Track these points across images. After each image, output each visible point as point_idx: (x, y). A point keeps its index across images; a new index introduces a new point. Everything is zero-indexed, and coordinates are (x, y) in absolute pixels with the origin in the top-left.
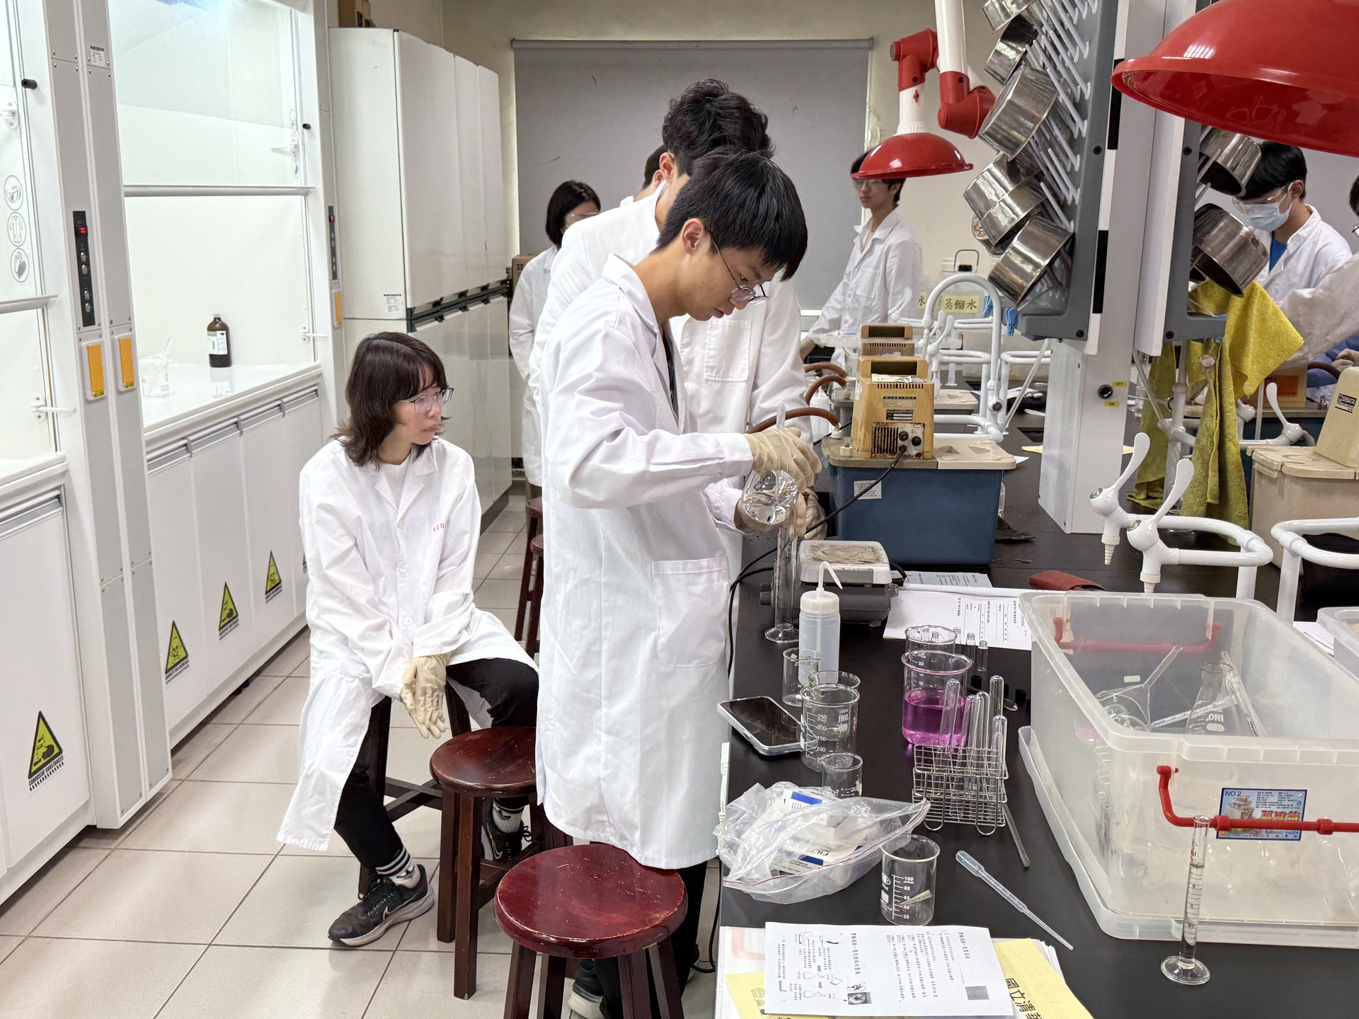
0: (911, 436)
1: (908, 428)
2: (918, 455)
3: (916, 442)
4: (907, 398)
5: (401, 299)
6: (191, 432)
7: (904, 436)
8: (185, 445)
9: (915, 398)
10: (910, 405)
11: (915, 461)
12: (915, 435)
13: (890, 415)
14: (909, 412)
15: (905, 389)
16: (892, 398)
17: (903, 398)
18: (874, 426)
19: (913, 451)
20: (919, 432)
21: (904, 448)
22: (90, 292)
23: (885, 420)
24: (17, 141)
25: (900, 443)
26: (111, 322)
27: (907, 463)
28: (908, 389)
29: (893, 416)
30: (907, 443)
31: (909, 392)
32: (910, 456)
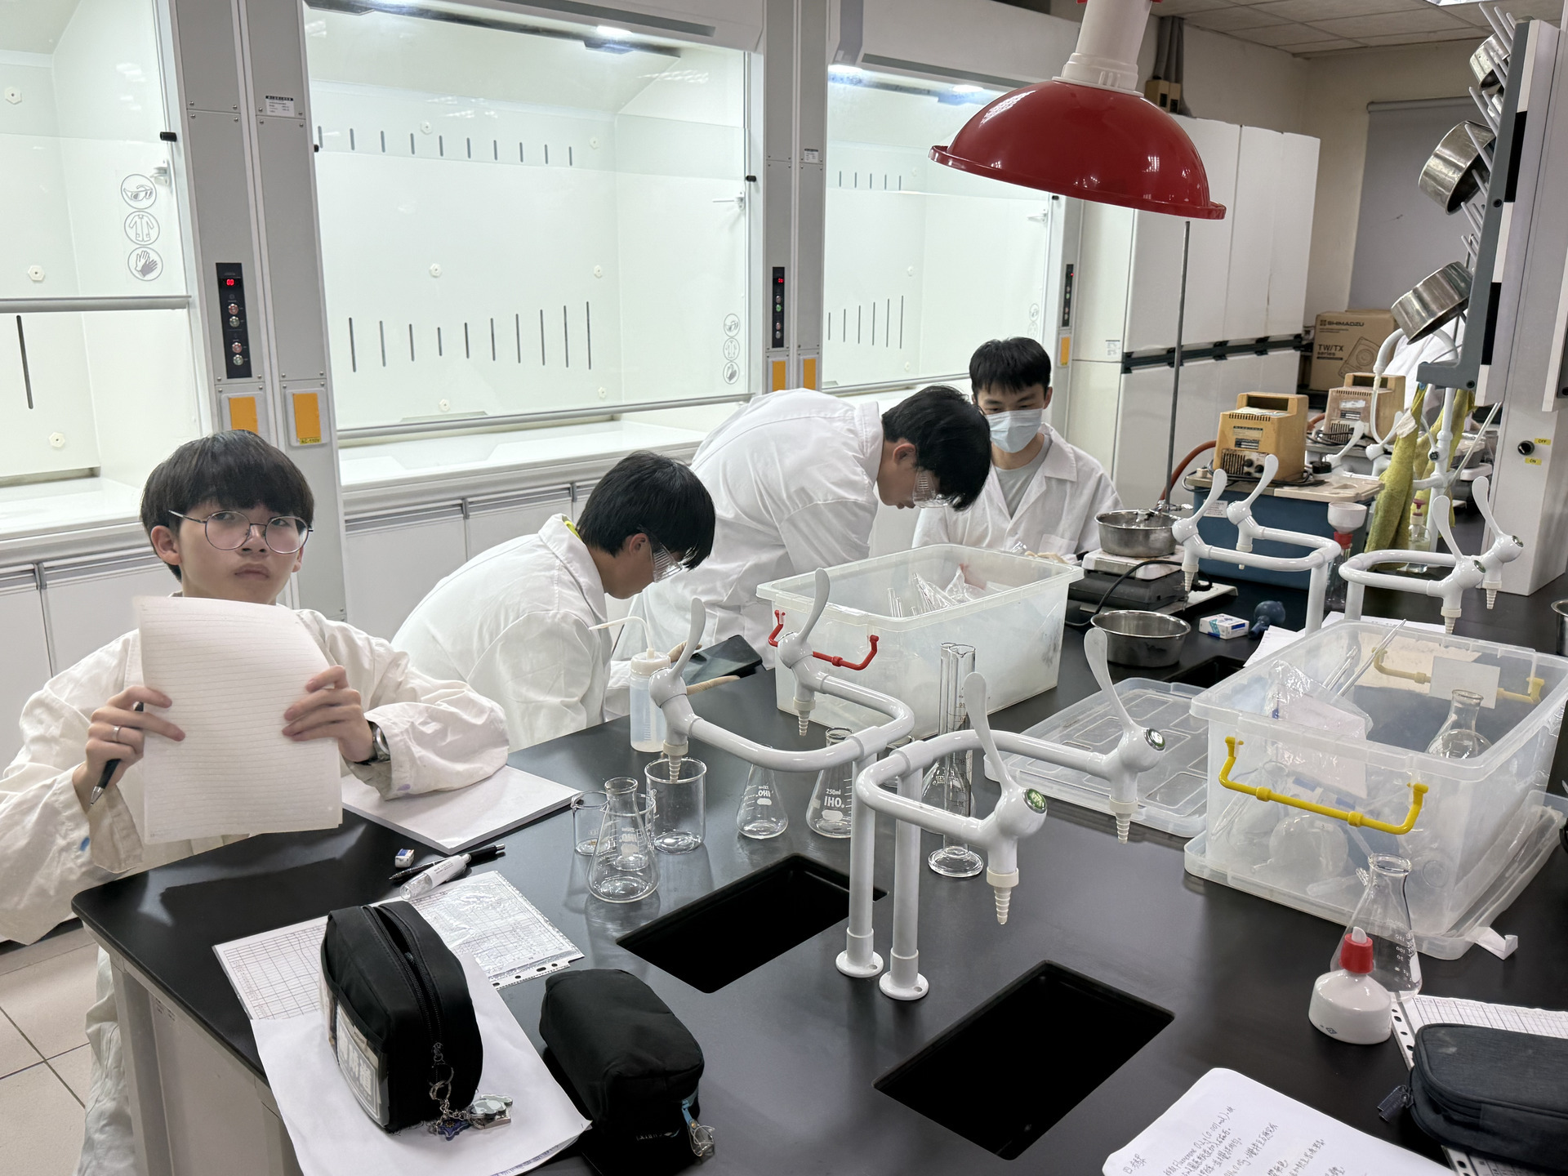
1: (1252, 455)
3: (1260, 469)
4: (1255, 429)
5: (1120, 344)
7: (1250, 463)
9: (1261, 429)
10: (1257, 436)
12: (1260, 463)
13: (1238, 443)
14: (1257, 442)
15: (1254, 421)
16: (1242, 428)
17: (1251, 429)
18: (1224, 451)
21: (1249, 475)
22: (782, 323)
23: (1232, 446)
24: (743, 218)
25: (1246, 469)
26: (799, 346)
28: (1257, 421)
29: (1240, 445)
30: (1252, 470)
31: (1255, 424)
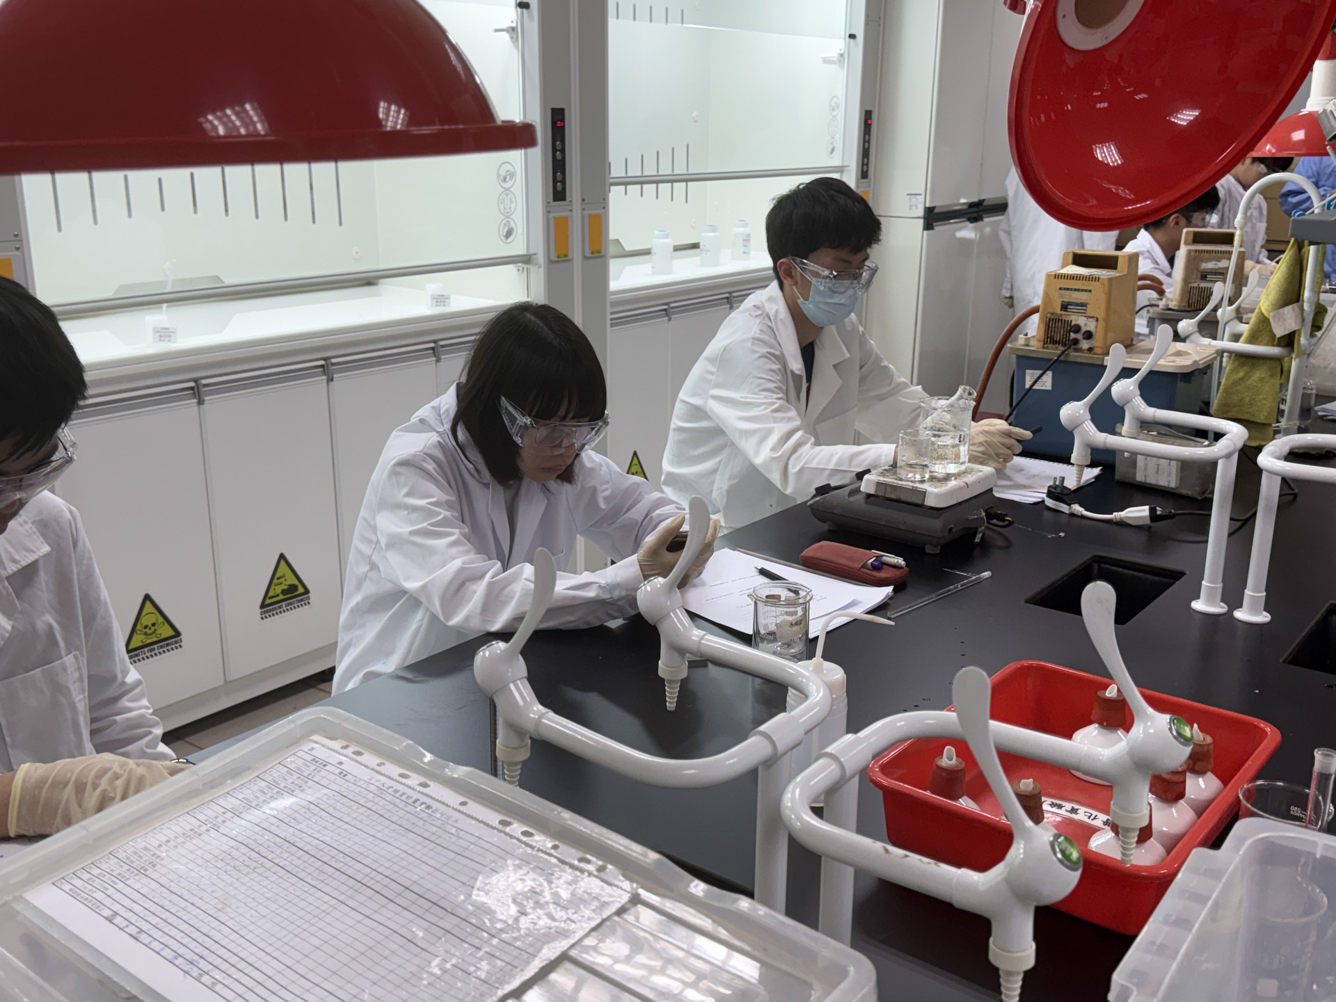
0: (1084, 329)
1: (1080, 320)
2: (1090, 350)
3: (1089, 335)
4: (1082, 290)
5: (921, 198)
6: (673, 300)
7: (1077, 329)
8: (665, 310)
9: (1090, 291)
10: (1085, 298)
11: (1086, 355)
12: (1088, 329)
13: (1065, 307)
14: (1084, 305)
15: (1081, 282)
16: (1068, 289)
17: (1078, 290)
18: (1049, 316)
19: (1085, 345)
20: (1090, 326)
21: (1076, 342)
22: (564, 173)
23: (1058, 310)
24: (516, 51)
25: (1073, 335)
26: (583, 200)
27: (1074, 356)
28: (1084, 282)
29: (1067, 308)
30: (1079, 336)
31: (1083, 285)
32: (1080, 350)
